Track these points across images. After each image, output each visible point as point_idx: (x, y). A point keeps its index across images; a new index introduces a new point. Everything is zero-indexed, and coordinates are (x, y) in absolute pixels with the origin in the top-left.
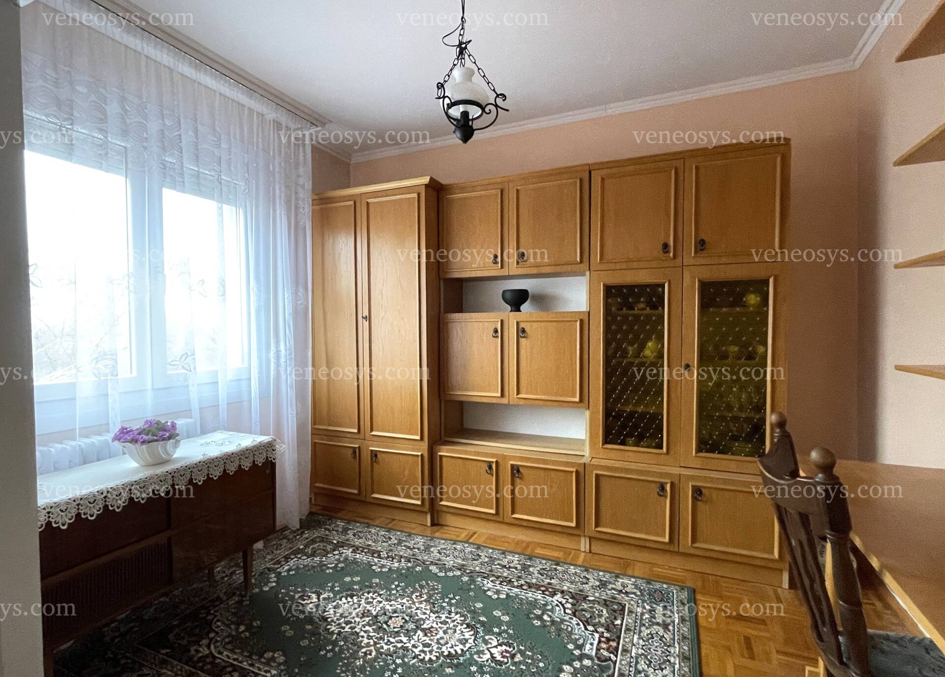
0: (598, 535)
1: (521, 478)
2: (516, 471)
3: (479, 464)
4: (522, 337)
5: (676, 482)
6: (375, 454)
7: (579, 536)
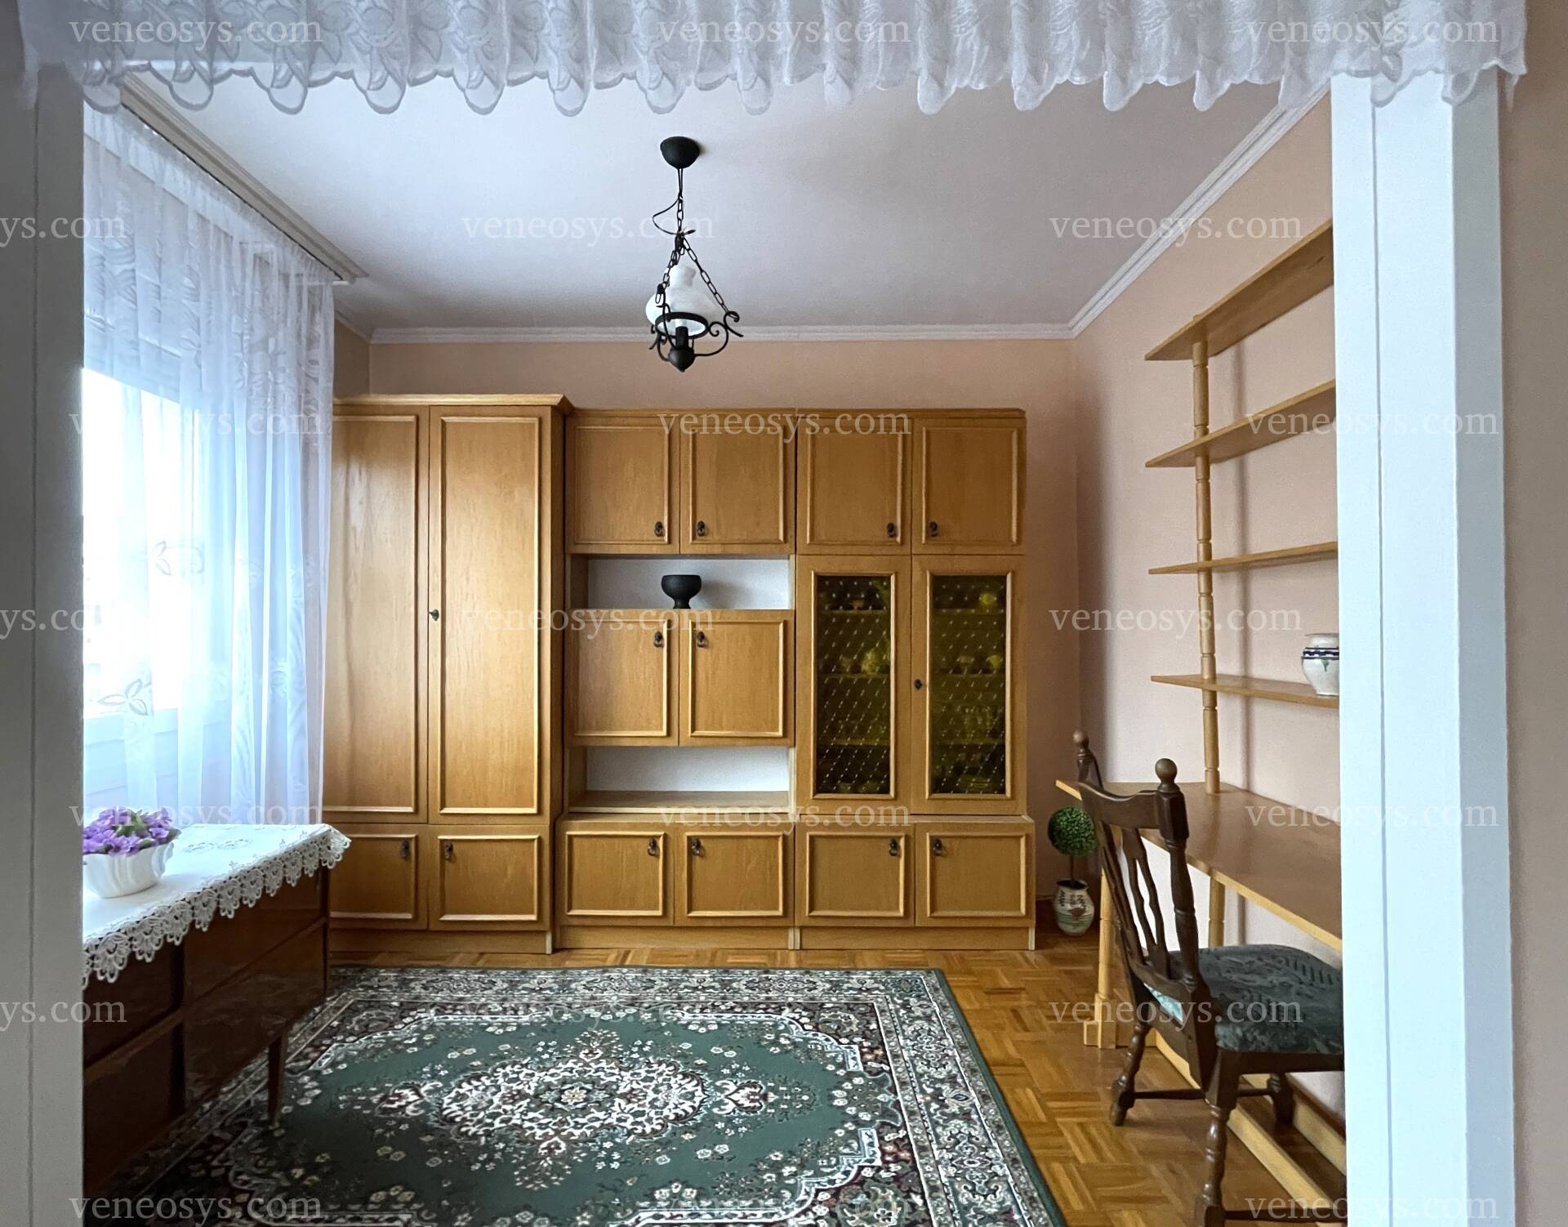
0: (813, 923)
1: (702, 856)
2: (695, 844)
3: (635, 842)
4: (701, 646)
5: (911, 834)
6: (448, 847)
7: (787, 928)
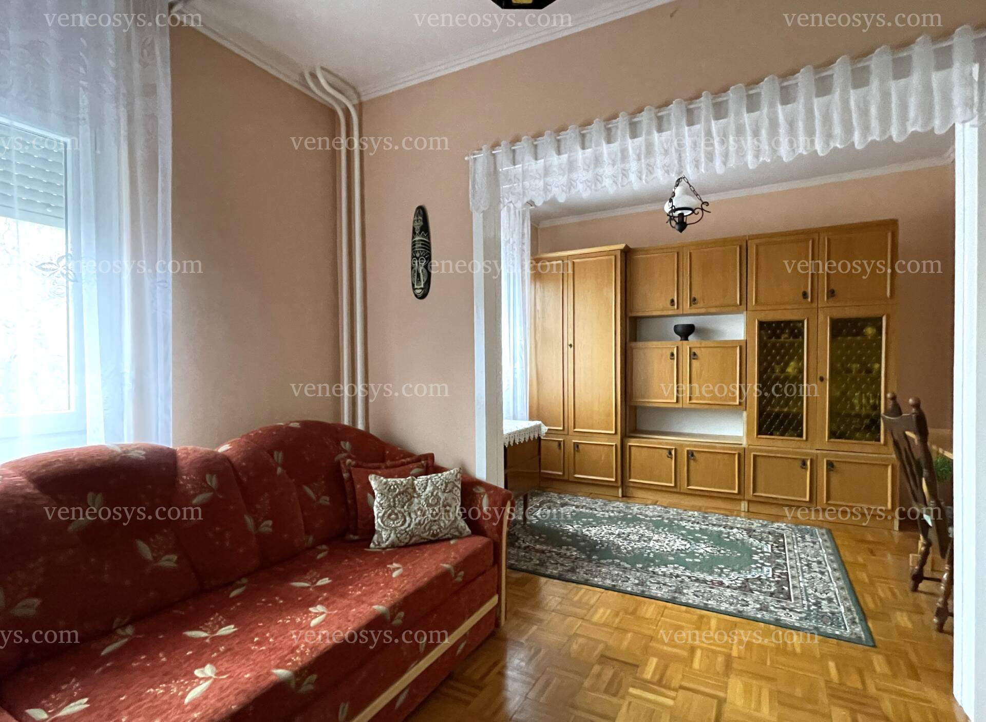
0: (754, 499)
1: (694, 460)
2: (691, 454)
3: (660, 451)
4: (694, 359)
5: (814, 458)
6: (577, 445)
7: (740, 500)
